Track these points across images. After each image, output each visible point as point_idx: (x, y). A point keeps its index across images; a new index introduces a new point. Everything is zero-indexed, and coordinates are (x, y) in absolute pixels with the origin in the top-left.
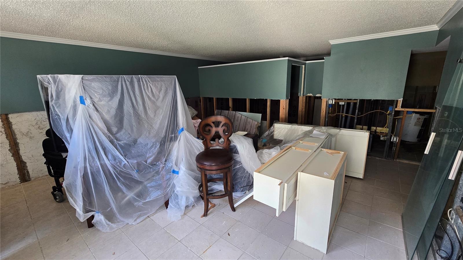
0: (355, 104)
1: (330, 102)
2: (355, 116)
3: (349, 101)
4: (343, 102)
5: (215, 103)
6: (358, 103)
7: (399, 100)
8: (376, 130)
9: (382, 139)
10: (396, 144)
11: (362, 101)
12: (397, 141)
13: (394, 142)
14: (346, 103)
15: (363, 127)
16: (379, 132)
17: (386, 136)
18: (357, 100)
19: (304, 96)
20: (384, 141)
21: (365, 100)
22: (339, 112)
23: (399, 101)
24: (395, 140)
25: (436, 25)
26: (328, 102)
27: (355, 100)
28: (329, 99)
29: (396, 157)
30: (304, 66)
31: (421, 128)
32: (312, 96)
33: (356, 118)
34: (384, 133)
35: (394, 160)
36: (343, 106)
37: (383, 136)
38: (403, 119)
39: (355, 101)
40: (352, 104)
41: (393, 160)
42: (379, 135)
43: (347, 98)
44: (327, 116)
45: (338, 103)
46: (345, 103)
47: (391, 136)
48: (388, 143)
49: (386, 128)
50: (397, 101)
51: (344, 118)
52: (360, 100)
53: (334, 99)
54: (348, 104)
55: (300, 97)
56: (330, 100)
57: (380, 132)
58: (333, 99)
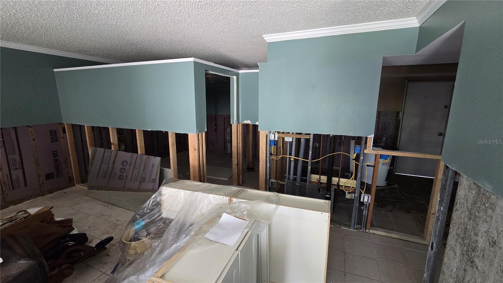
0: (307, 141)
1: (272, 137)
2: (308, 160)
3: (298, 136)
4: (290, 136)
5: (88, 134)
6: (311, 140)
7: (370, 136)
8: (338, 183)
9: (348, 196)
10: (368, 205)
11: (317, 137)
12: (369, 201)
13: (365, 203)
14: (294, 140)
15: (320, 177)
16: (343, 186)
17: (353, 193)
18: (310, 134)
19: (239, 123)
20: (351, 201)
21: (321, 135)
22: (285, 153)
23: (368, 139)
24: (366, 200)
25: (415, 18)
26: (269, 136)
27: (306, 134)
28: (270, 132)
29: (368, 225)
30: (235, 77)
31: (389, 168)
32: (251, 124)
33: (309, 163)
34: (350, 187)
35: (367, 231)
36: (291, 143)
37: (349, 193)
38: (375, 167)
39: (307, 137)
40: (303, 141)
41: (365, 230)
42: (343, 190)
43: (295, 132)
44: (268, 159)
45: (283, 139)
46: (293, 138)
47: (361, 193)
48: (356, 204)
49: (352, 179)
50: (366, 138)
51: (292, 164)
52: (314, 135)
53: (277, 132)
54: (298, 141)
55: (232, 125)
56: (271, 134)
57: (345, 186)
58: (275, 132)
